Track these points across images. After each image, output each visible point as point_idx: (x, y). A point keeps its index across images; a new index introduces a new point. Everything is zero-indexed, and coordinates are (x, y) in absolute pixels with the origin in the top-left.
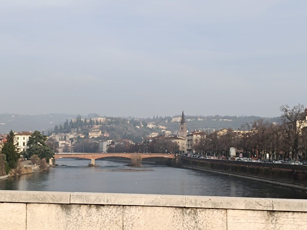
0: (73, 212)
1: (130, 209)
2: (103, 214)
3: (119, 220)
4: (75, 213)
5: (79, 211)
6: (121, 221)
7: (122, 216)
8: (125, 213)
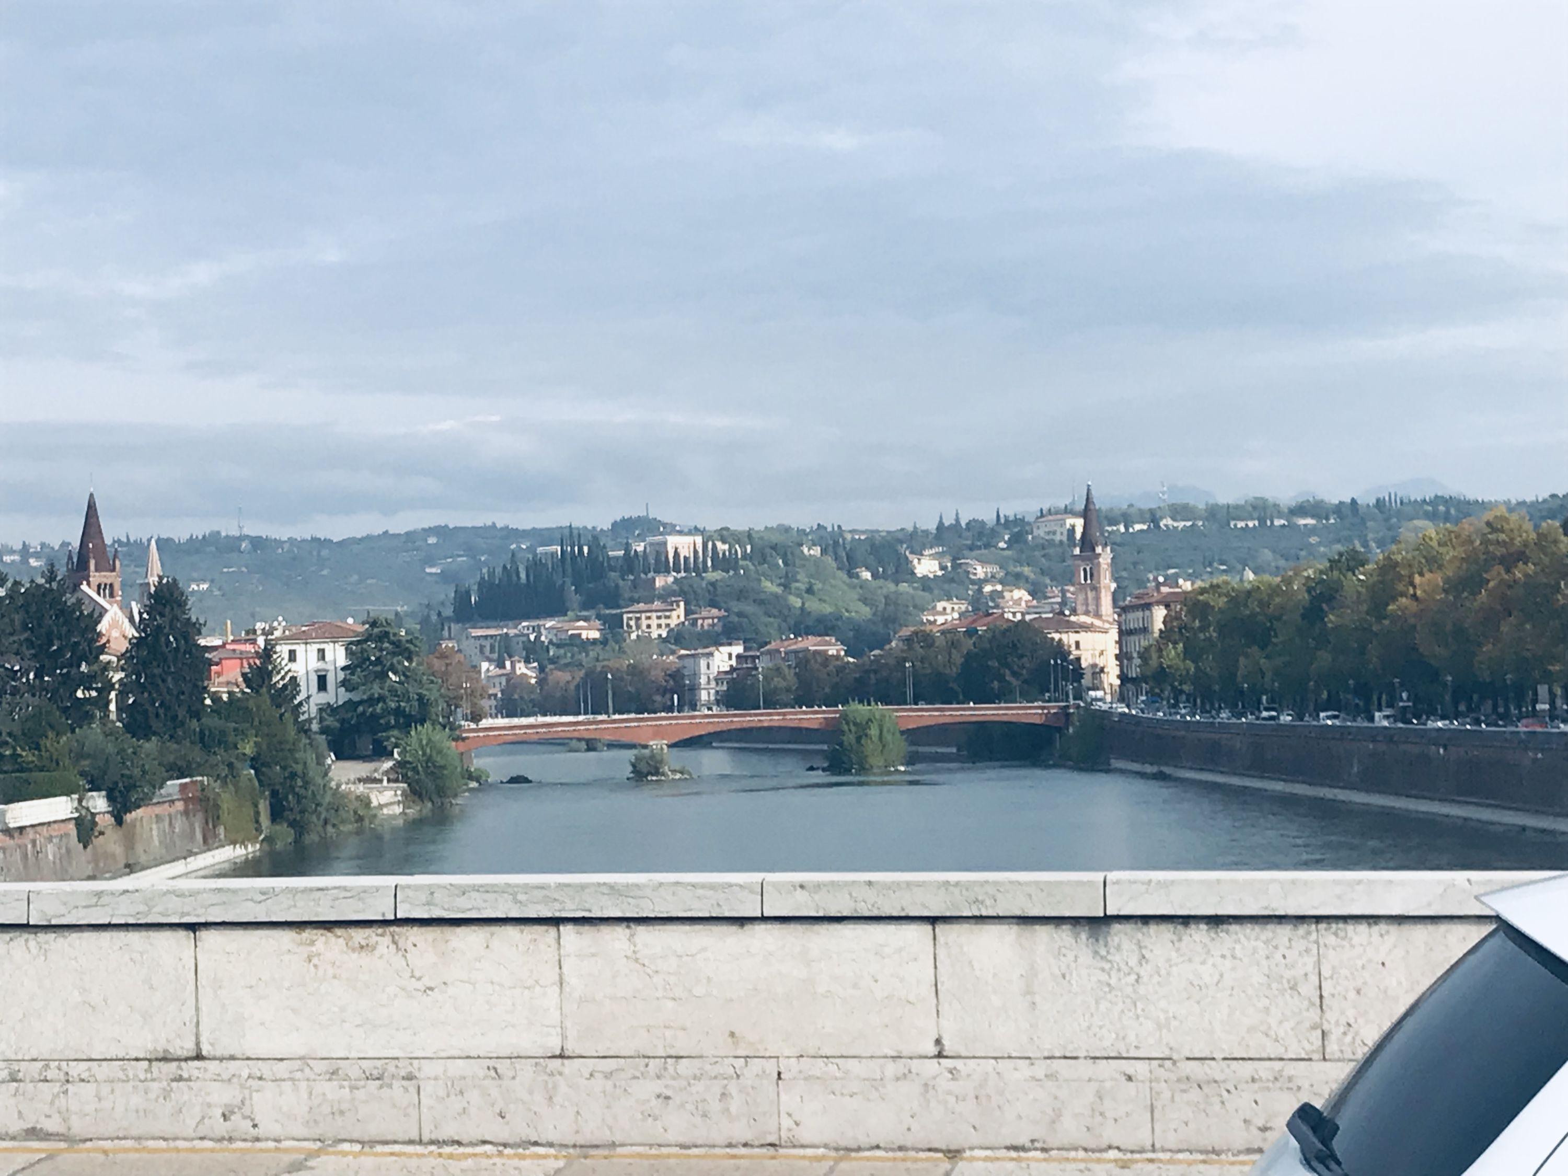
0: (1118, 948)
1: (1346, 933)
2: (1238, 953)
3: (1306, 975)
4: (1125, 953)
5: (1142, 944)
6: (1314, 979)
7: (1315, 959)
8: (1326, 946)
